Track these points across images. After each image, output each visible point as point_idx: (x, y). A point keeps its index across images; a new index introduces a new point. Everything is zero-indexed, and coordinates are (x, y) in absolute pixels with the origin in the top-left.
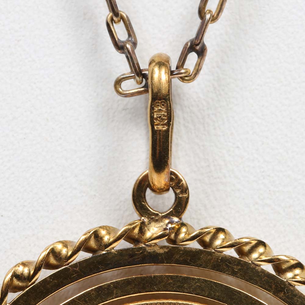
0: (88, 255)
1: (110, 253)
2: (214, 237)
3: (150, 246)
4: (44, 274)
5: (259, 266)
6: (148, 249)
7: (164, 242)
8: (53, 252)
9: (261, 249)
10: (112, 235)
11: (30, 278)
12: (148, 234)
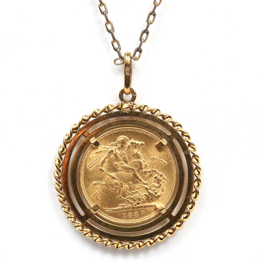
0: (105, 113)
1: (112, 113)
2: (144, 108)
3: (124, 111)
4: (92, 119)
5: (157, 117)
6: (124, 112)
7: (128, 109)
8: (94, 112)
9: (158, 112)
10: (112, 107)
11: (87, 120)
12: (124, 107)
